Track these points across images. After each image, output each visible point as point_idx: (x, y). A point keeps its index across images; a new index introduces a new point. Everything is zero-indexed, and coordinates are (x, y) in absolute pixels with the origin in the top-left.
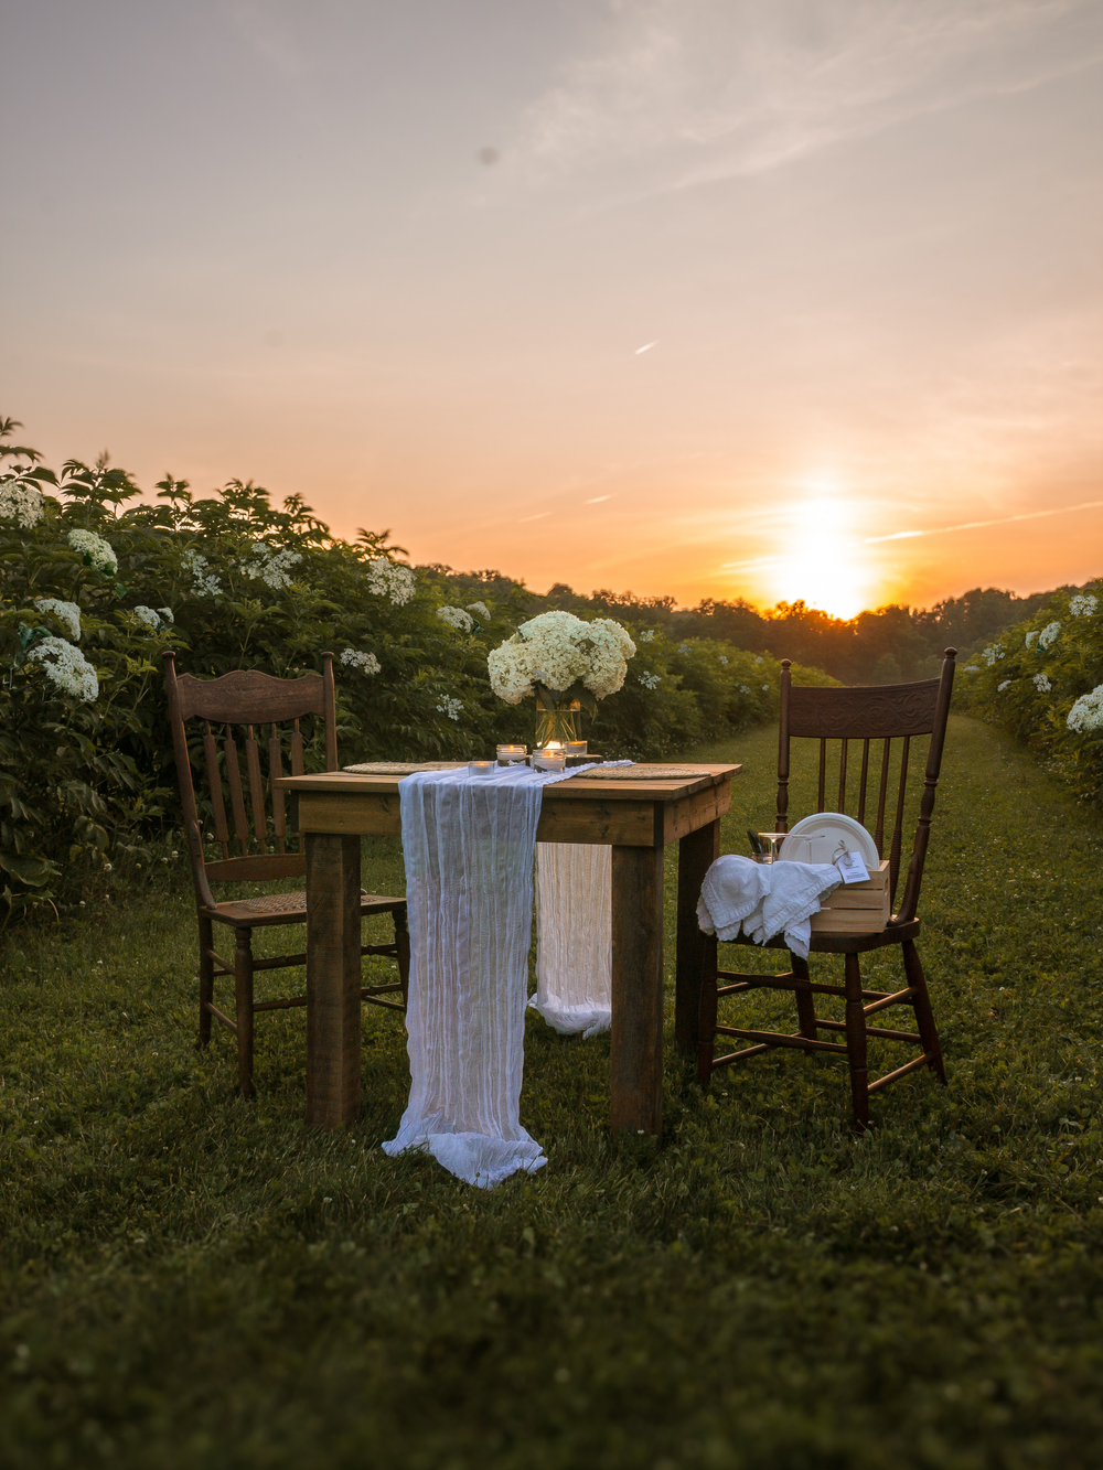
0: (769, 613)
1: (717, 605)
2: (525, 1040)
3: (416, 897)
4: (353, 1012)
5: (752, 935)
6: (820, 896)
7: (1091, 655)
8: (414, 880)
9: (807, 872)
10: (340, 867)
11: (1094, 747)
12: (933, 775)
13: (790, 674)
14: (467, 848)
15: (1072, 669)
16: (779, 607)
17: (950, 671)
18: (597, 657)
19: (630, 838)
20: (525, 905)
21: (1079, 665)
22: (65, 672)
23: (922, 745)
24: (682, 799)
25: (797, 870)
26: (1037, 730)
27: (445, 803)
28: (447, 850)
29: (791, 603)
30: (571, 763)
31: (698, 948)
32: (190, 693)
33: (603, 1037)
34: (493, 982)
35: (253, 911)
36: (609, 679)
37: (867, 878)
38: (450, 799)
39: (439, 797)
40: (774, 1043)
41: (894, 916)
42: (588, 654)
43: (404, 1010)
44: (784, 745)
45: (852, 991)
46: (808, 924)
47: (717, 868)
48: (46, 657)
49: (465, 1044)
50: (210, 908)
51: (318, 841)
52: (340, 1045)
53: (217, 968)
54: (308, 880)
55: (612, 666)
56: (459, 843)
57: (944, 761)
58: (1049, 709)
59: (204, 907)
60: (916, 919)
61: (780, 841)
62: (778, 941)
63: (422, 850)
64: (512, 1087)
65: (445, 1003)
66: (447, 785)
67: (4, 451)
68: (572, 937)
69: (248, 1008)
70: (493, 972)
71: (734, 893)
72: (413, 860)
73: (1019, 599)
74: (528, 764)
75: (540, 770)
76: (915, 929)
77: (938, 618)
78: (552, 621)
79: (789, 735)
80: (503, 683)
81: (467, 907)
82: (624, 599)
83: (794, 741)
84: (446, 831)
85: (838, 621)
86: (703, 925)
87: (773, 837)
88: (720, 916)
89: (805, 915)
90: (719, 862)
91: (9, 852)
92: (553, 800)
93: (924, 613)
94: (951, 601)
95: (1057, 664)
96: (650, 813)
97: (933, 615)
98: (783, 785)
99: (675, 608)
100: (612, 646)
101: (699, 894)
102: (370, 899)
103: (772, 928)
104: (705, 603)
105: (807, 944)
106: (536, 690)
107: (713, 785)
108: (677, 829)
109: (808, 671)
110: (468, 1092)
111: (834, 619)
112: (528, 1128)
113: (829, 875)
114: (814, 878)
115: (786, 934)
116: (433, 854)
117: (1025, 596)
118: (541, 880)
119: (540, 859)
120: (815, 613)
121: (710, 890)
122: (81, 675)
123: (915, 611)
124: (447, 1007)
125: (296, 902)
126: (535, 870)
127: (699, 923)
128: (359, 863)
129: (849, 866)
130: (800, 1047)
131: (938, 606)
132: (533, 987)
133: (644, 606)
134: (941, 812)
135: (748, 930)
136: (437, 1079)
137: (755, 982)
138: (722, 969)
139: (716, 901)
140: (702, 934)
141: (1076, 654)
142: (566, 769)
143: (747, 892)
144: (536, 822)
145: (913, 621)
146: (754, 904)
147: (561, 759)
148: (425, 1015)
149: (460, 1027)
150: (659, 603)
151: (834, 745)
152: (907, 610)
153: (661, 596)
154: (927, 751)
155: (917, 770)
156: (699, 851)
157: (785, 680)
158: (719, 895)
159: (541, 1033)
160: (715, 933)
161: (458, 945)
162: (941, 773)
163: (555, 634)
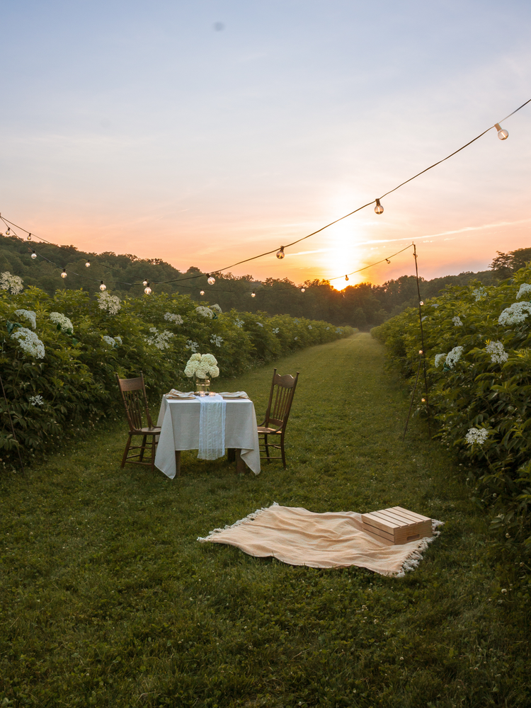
0: (301, 286)
1: (274, 281)
16: (306, 282)
22: (29, 344)
29: (312, 281)
48: (20, 337)
73: (426, 281)
77: (385, 290)
82: (227, 276)
85: (336, 290)
93: (378, 287)
94: (392, 281)
97: (383, 289)
99: (253, 281)
104: (268, 280)
111: (334, 289)
122: (36, 346)
123: (374, 286)
131: (386, 284)
145: (372, 291)
150: (244, 278)
152: (370, 285)
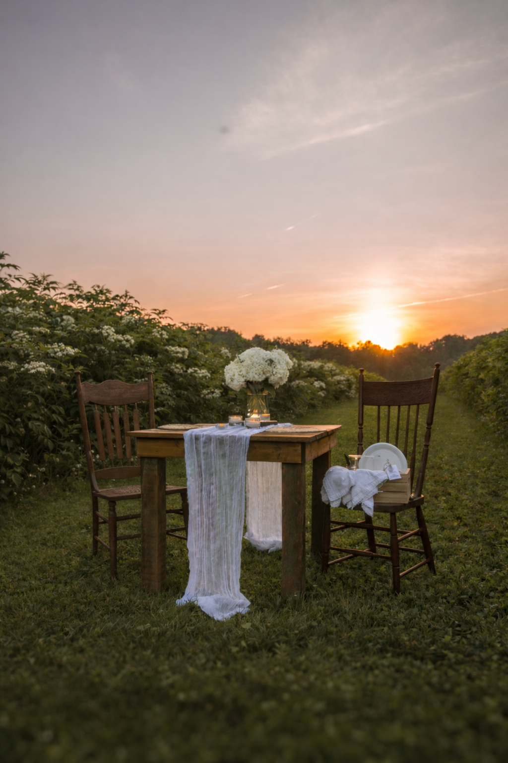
0: (353, 347)
1: (329, 344)
2: (242, 553)
3: (192, 486)
4: (163, 540)
5: (346, 504)
6: (378, 486)
7: (501, 367)
8: (191, 478)
9: (372, 474)
10: (156, 472)
11: (503, 410)
12: (430, 423)
13: (363, 375)
14: (215, 463)
15: (492, 374)
16: (358, 344)
17: (437, 373)
18: (274, 367)
19: (290, 459)
20: (241, 490)
21: (496, 372)
23: (425, 408)
24: (314, 442)
25: (368, 473)
26: (477, 402)
27: (205, 443)
28: (206, 464)
29: (364, 342)
30: (263, 425)
31: (322, 509)
32: (88, 390)
33: (278, 551)
34: (227, 526)
35: (117, 493)
36: (281, 378)
37: (400, 477)
38: (207, 441)
39: (202, 439)
40: (356, 554)
41: (412, 495)
42: (271, 365)
43: (186, 539)
44: (361, 409)
45: (393, 530)
46: (372, 499)
47: (330, 472)
49: (214, 556)
50: (97, 492)
51: (146, 460)
52: (157, 556)
53: (101, 520)
54: (142, 479)
55: (282, 371)
56: (211, 461)
57: (434, 417)
58: (482, 393)
59: (94, 492)
60: (422, 496)
61: (359, 459)
62: (359, 507)
63: (194, 464)
64: (236, 575)
65: (204, 536)
66: (206, 435)
67: (3, 266)
68: (264, 506)
69: (115, 538)
70: (227, 522)
71: (338, 484)
72: (190, 469)
73: (469, 339)
74: (243, 425)
75: (248, 427)
76: (422, 501)
77: (432, 349)
78: (254, 351)
79: (363, 404)
80: (232, 381)
81: (214, 491)
82: (287, 341)
83: (366, 407)
84: (205, 456)
85: (386, 350)
86: (324, 499)
87: (356, 457)
88: (332, 496)
89: (371, 495)
90: (331, 469)
91: (5, 448)
92: (254, 442)
93: (424, 346)
94: (437, 340)
95: (486, 372)
96: (299, 448)
97: (429, 347)
98: (361, 428)
99: (311, 345)
100: (281, 362)
101: (322, 485)
102: (170, 487)
103: (356, 501)
104: (324, 343)
105: (372, 508)
106: (247, 384)
107: (328, 435)
108: (311, 454)
109: (371, 374)
110: (216, 577)
111: (384, 349)
112: (244, 593)
113: (382, 475)
114: (375, 477)
115: (362, 504)
116: (200, 466)
117: (471, 337)
118: (249, 479)
119: (249, 469)
120: (375, 346)
121: (328, 483)
123: (421, 346)
124: (205, 537)
125: (136, 490)
126: (246, 474)
127: (322, 498)
128: (165, 470)
129: (391, 471)
130: (368, 556)
131: (432, 343)
132: (245, 529)
133: (296, 344)
134: (433, 441)
135: (345, 502)
136: (201, 572)
137: (347, 525)
138: (333, 519)
139: (330, 488)
140: (324, 503)
141: (494, 367)
142: (261, 427)
143: (344, 484)
144: (247, 451)
145: (419, 350)
146: (347, 489)
147: (258, 423)
148: (195, 542)
149: (212, 547)
150: (303, 343)
151: (384, 409)
152: (416, 345)
153: (304, 339)
154: (427, 411)
155: (422, 421)
156: (322, 464)
157: (361, 378)
158: (331, 486)
159: (249, 550)
160: (329, 503)
161: (210, 509)
162: (434, 423)
163: (255, 357)
